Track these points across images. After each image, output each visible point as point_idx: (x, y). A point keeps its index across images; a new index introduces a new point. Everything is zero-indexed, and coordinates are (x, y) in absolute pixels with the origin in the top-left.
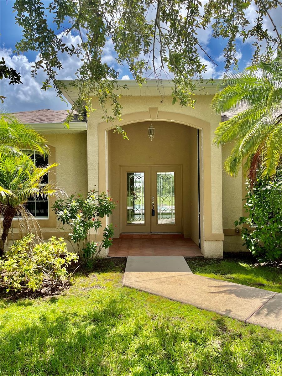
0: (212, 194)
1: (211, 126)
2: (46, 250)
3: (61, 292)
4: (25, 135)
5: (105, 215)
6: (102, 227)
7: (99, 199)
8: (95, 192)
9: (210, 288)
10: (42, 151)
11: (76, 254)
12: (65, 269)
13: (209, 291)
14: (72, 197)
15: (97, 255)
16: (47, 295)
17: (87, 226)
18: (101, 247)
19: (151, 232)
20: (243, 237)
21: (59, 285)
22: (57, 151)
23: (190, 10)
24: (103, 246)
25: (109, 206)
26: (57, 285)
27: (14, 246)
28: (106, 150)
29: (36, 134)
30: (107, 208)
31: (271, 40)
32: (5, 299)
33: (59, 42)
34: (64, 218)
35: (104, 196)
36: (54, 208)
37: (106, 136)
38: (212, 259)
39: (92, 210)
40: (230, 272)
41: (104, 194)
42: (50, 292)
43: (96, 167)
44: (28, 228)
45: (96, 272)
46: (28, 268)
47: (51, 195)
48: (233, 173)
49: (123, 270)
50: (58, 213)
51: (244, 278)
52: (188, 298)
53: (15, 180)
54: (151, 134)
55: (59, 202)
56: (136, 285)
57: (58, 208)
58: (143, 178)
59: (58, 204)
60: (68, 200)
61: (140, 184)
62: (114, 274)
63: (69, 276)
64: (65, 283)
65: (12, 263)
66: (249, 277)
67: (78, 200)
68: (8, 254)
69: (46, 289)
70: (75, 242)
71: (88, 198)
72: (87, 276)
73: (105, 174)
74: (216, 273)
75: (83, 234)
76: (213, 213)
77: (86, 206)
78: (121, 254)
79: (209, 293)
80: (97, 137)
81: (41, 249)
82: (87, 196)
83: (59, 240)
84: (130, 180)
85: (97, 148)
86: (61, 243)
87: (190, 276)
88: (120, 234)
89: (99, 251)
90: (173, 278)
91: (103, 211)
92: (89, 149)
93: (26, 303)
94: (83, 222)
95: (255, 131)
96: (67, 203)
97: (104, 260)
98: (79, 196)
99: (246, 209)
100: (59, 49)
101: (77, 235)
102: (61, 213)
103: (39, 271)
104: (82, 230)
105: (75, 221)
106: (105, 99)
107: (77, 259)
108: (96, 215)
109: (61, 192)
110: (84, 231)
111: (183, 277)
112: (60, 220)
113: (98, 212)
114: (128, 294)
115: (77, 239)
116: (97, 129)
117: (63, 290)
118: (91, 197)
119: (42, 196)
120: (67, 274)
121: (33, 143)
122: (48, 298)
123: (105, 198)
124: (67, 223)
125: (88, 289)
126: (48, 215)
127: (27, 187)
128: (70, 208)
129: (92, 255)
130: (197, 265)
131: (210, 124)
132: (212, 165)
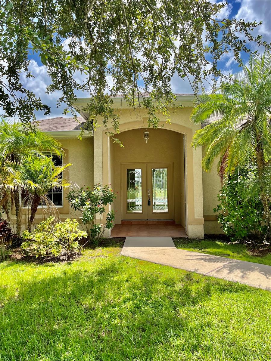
0: (195, 187)
1: (193, 131)
2: (64, 228)
3: (75, 259)
4: (46, 141)
5: (108, 203)
6: (105, 212)
7: (103, 191)
8: (100, 185)
9: (186, 257)
10: (58, 153)
11: (86, 232)
12: (77, 242)
13: (185, 258)
14: (82, 189)
15: (101, 235)
16: (64, 261)
17: (93, 212)
18: (105, 228)
19: (148, 219)
20: (219, 221)
21: (73, 255)
22: (69, 153)
23: (164, 59)
24: (106, 227)
25: (111, 196)
26: (71, 255)
27: (40, 225)
28: (109, 151)
29: (54, 141)
30: (109, 197)
31: (223, 77)
32: (34, 263)
33: (75, 83)
34: (76, 205)
35: (107, 188)
36: (68, 198)
37: (108, 141)
38: (195, 239)
39: (98, 199)
40: (205, 248)
41: (107, 187)
42: (67, 259)
43: (101, 165)
44: (51, 211)
45: (101, 247)
46: (51, 240)
47: (67, 187)
48: (208, 169)
49: (122, 246)
50: (72, 202)
51: (216, 251)
52: (168, 262)
53: (41, 176)
54: (146, 137)
55: (72, 193)
56: (131, 255)
57: (71, 197)
58: (141, 173)
59: (71, 195)
60: (79, 191)
61: (138, 178)
62: (114, 248)
63: (81, 248)
64: (78, 254)
65: (40, 236)
66: (220, 250)
67: (87, 191)
68: (36, 231)
69: (64, 257)
70: (84, 224)
71: (95, 190)
72: (94, 249)
73: (108, 171)
74: (194, 248)
75: (91, 217)
76: (195, 202)
77: (93, 196)
78: (121, 235)
79: (185, 260)
80: (101, 141)
81: (60, 227)
82: (93, 188)
83: (73, 221)
84: (129, 175)
85: (102, 150)
86: (75, 223)
87: (174, 250)
88: (121, 221)
89: (103, 232)
90: (160, 251)
91: (106, 200)
92: (96, 151)
93: (50, 265)
94: (90, 208)
95: (220, 138)
96: (78, 194)
97: (107, 239)
98: (87, 188)
99: (219, 198)
100: (75, 88)
101: (86, 218)
102: (74, 202)
103: (58, 244)
104: (90, 214)
105: (85, 207)
106: (107, 120)
107: (86, 236)
108: (100, 203)
109: (74, 185)
110: (91, 215)
111: (167, 250)
112: (73, 207)
113: (102, 201)
114: (125, 260)
115: (86, 221)
116: (101, 135)
117: (76, 258)
118: (97, 189)
119: (60, 188)
120: (79, 246)
121: (52, 148)
122: (66, 262)
123: (108, 190)
124: (78, 210)
125: (94, 258)
126: (62, 204)
127: (49, 182)
128: (80, 198)
129: (98, 234)
130: (181, 243)
131: (192, 130)
132: (194, 163)
